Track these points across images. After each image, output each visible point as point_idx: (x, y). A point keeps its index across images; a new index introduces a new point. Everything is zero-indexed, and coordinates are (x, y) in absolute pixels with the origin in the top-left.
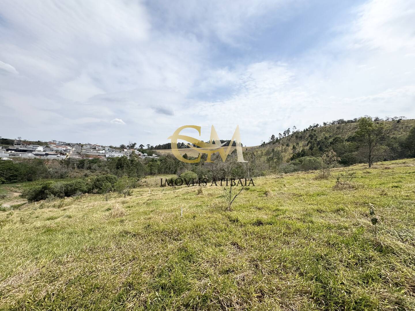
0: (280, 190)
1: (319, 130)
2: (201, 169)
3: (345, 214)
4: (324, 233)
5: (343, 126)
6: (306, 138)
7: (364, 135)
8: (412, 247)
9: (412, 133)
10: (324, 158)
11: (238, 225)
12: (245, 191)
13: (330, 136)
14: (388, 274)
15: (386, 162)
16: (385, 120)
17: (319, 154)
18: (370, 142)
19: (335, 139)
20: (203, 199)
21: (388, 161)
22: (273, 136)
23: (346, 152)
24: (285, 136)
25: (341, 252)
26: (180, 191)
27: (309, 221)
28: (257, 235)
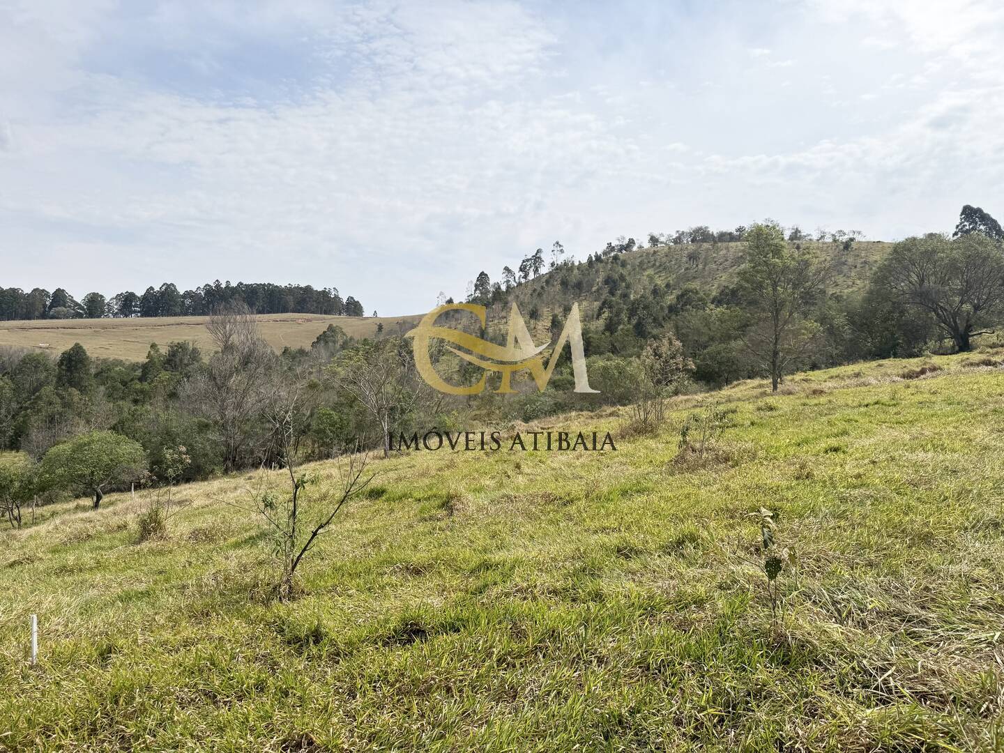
0: (501, 485)
1: (637, 262)
2: (163, 416)
3: (700, 553)
4: (634, 631)
5: (708, 250)
6: (594, 289)
7: (760, 286)
8: (859, 631)
9: (876, 282)
10: (648, 360)
11: (320, 657)
12: (367, 502)
13: (668, 286)
14: (801, 732)
15: (817, 372)
16: (815, 237)
17: (634, 347)
18: (777, 307)
19: (682, 295)
20: (161, 562)
21: (819, 368)
22: (483, 278)
23: (712, 339)
24: (525, 277)
25: (681, 689)
26: (43, 533)
27: (589, 594)
28: (397, 685)
